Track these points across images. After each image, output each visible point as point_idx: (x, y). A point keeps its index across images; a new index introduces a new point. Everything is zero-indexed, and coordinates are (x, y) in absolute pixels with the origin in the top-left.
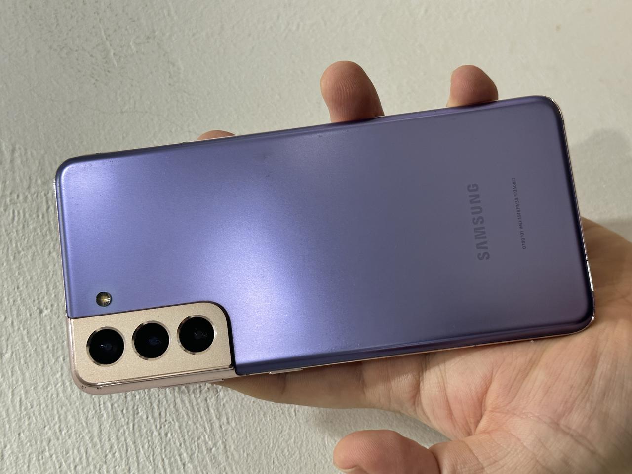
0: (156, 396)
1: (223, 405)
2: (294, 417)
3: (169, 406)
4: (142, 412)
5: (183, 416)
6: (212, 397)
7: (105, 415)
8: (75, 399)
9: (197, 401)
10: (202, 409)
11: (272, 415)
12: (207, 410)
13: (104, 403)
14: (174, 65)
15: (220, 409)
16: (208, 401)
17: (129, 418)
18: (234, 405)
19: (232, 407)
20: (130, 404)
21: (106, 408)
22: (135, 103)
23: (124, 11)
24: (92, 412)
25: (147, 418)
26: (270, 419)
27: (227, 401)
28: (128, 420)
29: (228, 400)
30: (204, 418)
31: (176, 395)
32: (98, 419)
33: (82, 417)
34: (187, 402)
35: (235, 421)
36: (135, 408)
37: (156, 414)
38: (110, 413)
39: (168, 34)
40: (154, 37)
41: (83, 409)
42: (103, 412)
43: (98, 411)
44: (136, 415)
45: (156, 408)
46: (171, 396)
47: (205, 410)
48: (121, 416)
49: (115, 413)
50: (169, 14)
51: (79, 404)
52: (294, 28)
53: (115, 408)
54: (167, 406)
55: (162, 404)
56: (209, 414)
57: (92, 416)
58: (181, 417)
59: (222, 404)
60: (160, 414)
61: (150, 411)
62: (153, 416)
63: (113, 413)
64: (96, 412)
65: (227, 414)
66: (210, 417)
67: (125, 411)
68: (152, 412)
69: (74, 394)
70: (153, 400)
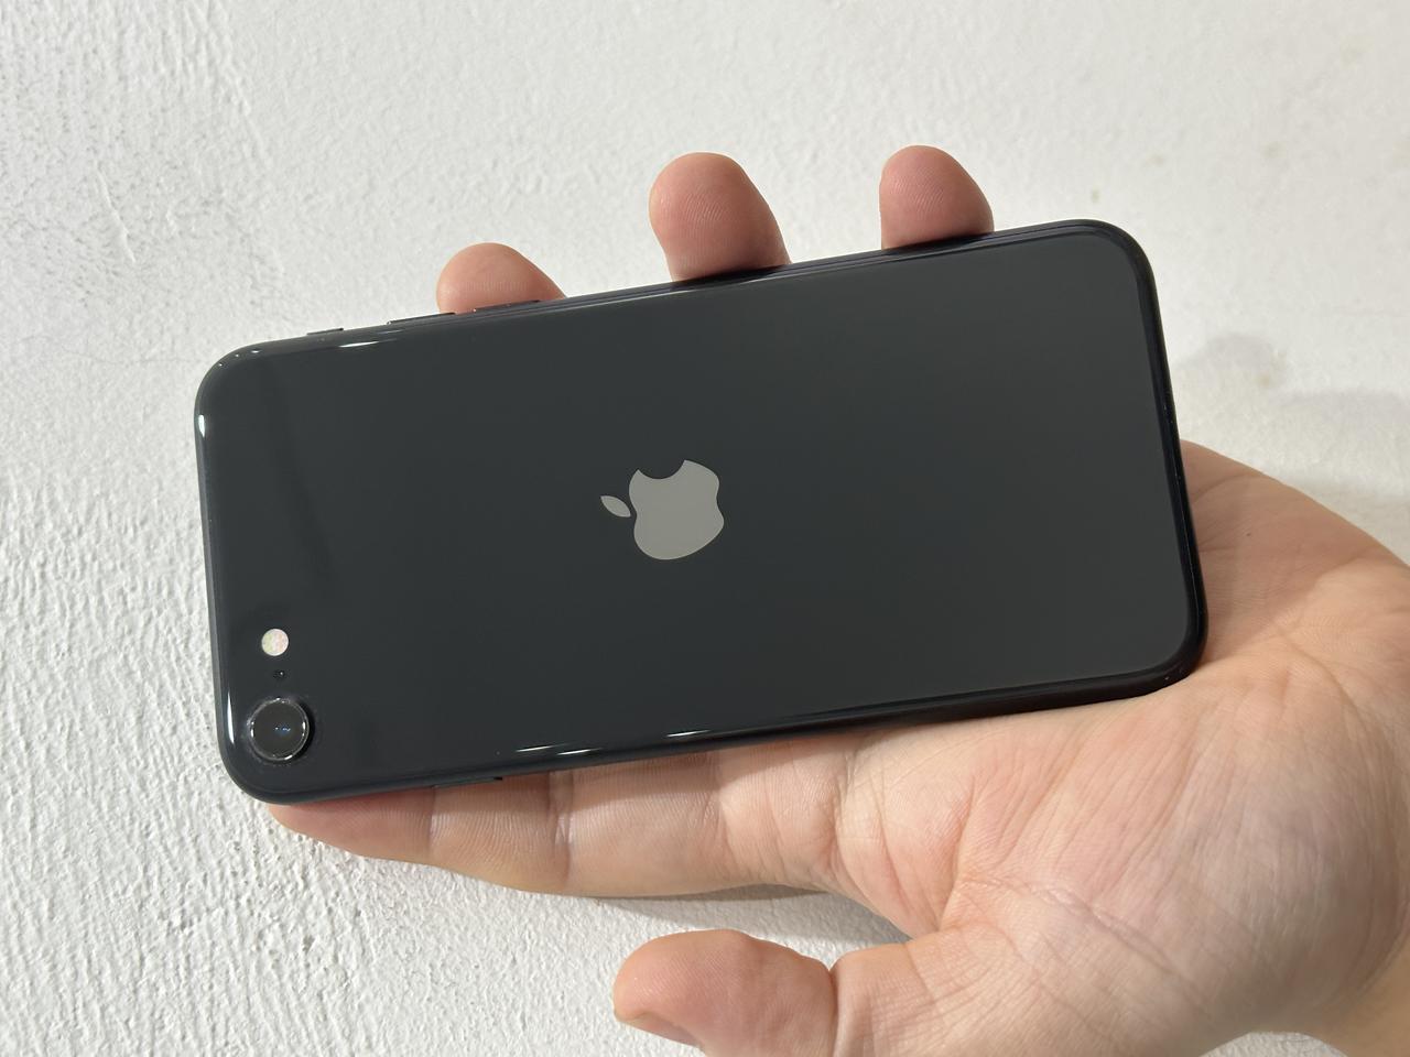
0: (206, 988)
1: (359, 1006)
2: (522, 1033)
3: (235, 1010)
4: (173, 1024)
5: (266, 1034)
6: (334, 990)
7: (86, 1033)
8: (20, 995)
9: (299, 999)
10: (309, 1016)
11: (471, 1029)
12: (321, 1019)
13: (84, 1005)
14: (262, 262)
15: (353, 1017)
16: (325, 997)
17: (141, 1039)
18: (385, 1008)
19: (380, 1012)
20: (144, 1007)
21: (88, 1016)
22: (173, 343)
23: (153, 146)
24: (56, 1024)
25: (184, 1038)
26: (465, 1039)
27: (367, 999)
28: (140, 1044)
29: (372, 995)
30: (316, 1037)
31: (250, 985)
32: (71, 1041)
33: (33, 1036)
34: (276, 1001)
35: (386, 1043)
36: (157, 1016)
37: (205, 1029)
38: (99, 1028)
39: (250, 197)
40: (220, 202)
41: (37, 1018)
42: (83, 1024)
43: (71, 1023)
44: (157, 1033)
45: (204, 1015)
46: (240, 987)
47: (317, 1018)
48: (124, 1033)
49: (109, 1028)
50: (254, 155)
51: (28, 1007)
52: (530, 188)
53: (111, 1017)
54: (229, 1011)
55: (219, 1005)
56: (326, 1027)
57: (57, 1035)
58: (262, 1035)
59: (356, 1006)
60: (213, 1029)
61: (189, 1023)
62: (196, 1035)
63: (105, 1026)
64: (67, 1023)
65: (367, 1029)
66: (329, 1034)
67: (132, 1023)
68: (195, 1023)
69: (16, 984)
70: (198, 998)
